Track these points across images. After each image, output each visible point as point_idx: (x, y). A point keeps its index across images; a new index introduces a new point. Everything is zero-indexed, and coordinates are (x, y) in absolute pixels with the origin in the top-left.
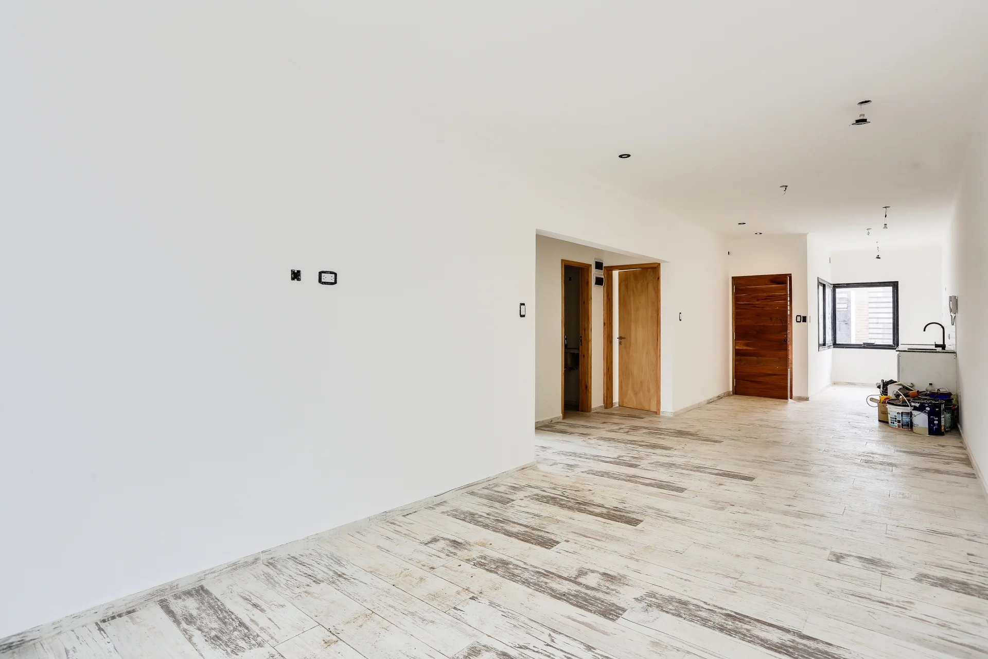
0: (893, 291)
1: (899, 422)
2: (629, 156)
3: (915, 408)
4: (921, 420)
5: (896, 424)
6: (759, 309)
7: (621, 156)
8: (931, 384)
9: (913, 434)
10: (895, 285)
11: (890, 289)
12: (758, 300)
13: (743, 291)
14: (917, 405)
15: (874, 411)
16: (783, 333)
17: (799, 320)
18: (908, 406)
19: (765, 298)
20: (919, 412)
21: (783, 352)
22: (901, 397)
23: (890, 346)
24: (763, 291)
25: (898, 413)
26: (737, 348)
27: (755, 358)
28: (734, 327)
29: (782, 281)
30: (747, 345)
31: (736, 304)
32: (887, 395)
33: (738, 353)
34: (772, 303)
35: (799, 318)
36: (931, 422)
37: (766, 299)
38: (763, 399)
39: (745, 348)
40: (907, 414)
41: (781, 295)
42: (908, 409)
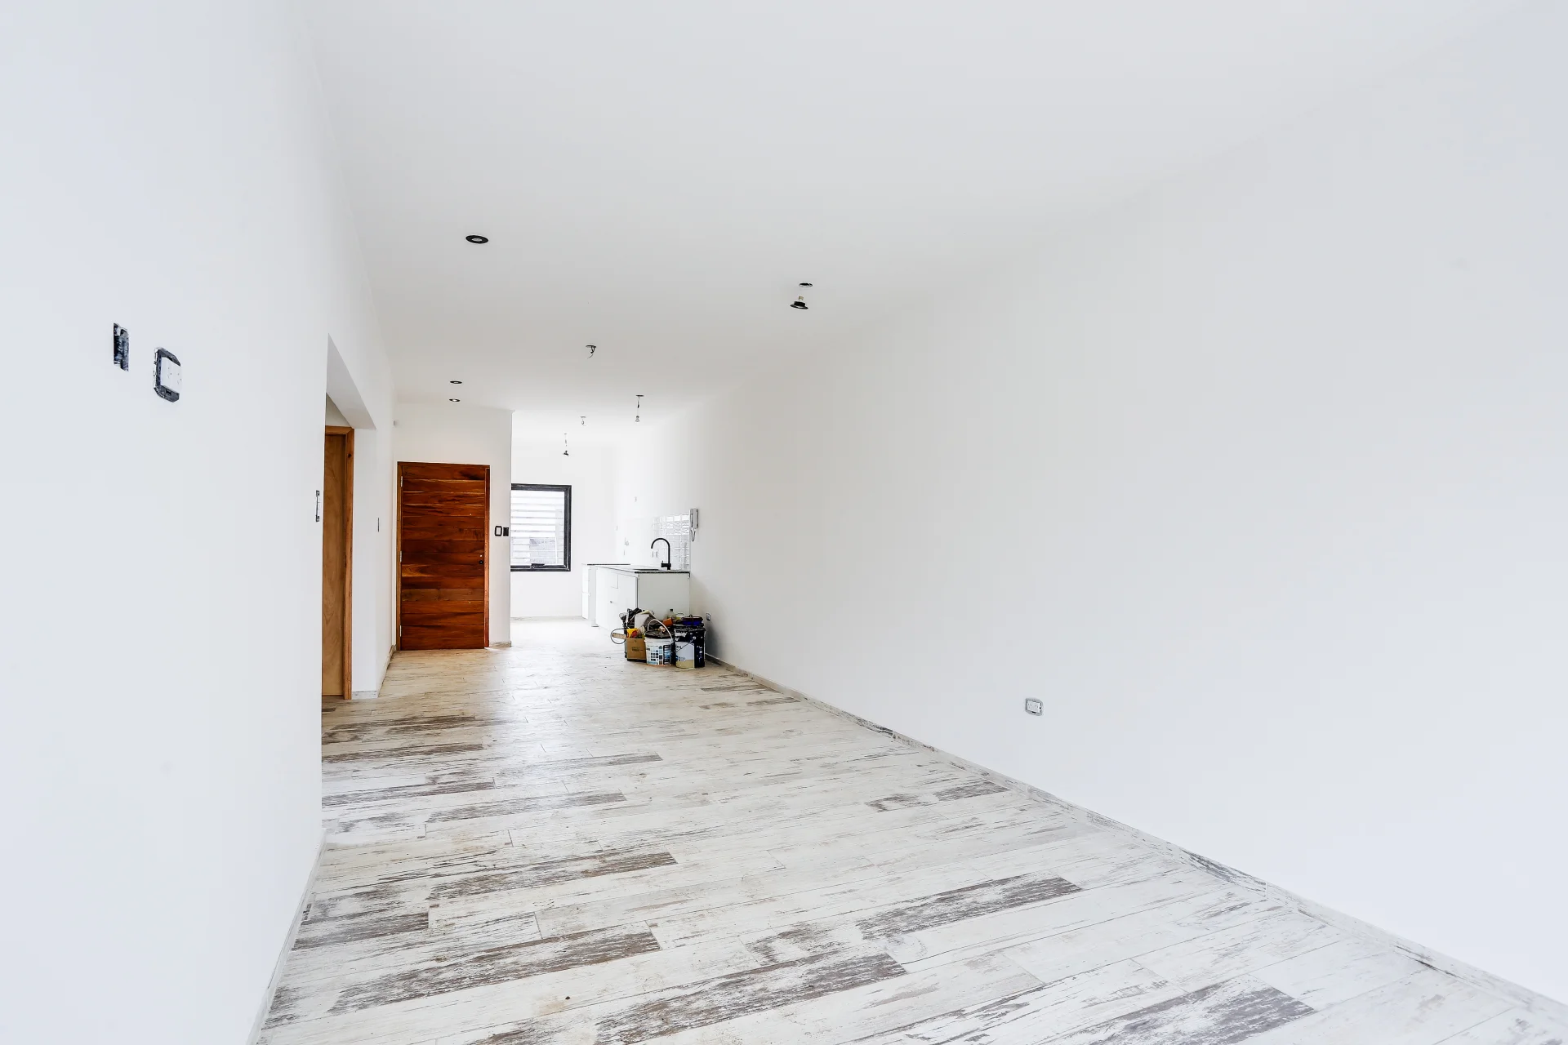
0: (566, 498)
1: (661, 657)
2: (485, 240)
3: (682, 639)
4: (686, 651)
5: (658, 660)
6: (441, 515)
7: (470, 238)
8: (672, 610)
9: (677, 669)
10: (567, 489)
11: (562, 494)
12: (440, 502)
13: (418, 486)
14: (684, 635)
15: (620, 648)
16: (478, 551)
17: (498, 532)
18: (670, 637)
19: (452, 498)
20: (685, 643)
21: (478, 580)
22: (661, 628)
23: (560, 567)
24: (449, 487)
25: (660, 647)
26: (404, 575)
27: (433, 591)
28: (400, 543)
29: (479, 474)
30: (422, 571)
31: (403, 505)
32: (633, 627)
33: (406, 586)
34: (462, 507)
35: (499, 530)
36: (697, 651)
37: (454, 500)
38: (448, 651)
39: (418, 575)
40: (669, 646)
41: (477, 496)
42: (670, 641)
